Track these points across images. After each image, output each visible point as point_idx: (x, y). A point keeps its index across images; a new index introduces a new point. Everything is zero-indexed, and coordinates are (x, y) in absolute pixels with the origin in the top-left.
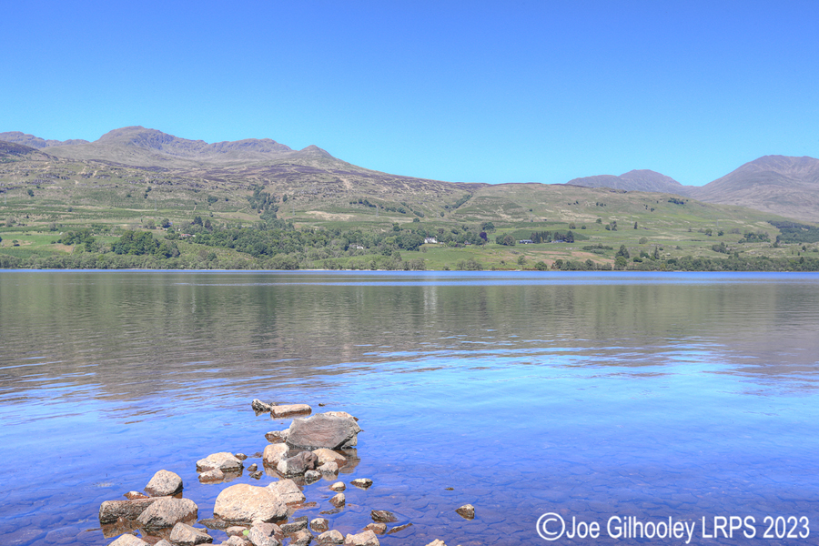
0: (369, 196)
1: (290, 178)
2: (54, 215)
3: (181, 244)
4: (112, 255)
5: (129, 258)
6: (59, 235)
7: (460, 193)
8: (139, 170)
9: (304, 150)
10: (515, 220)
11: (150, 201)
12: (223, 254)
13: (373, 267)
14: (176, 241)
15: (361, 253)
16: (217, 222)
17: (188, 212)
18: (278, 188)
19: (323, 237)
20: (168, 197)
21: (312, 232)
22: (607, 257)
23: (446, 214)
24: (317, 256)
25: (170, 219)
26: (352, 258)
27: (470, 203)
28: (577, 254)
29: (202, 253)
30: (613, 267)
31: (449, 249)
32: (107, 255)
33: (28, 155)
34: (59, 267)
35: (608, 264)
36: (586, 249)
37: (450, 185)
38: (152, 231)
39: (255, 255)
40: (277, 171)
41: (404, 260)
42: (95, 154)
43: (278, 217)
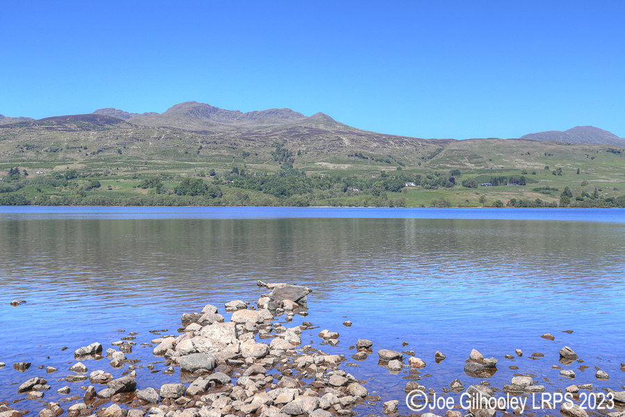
0: (362, 150)
1: (302, 137)
2: (135, 168)
3: (223, 188)
4: (174, 196)
5: (186, 198)
6: (139, 181)
7: (434, 147)
8: (193, 134)
9: (314, 116)
10: (477, 168)
11: (202, 157)
12: (253, 195)
13: (366, 205)
14: (220, 186)
15: (356, 194)
16: (249, 171)
17: (228, 164)
18: (294, 145)
19: (327, 183)
20: (214, 153)
21: (320, 178)
22: (553, 196)
23: (423, 163)
24: (323, 196)
25: (215, 169)
26: (350, 198)
27: (441, 154)
28: (529, 194)
29: (239, 195)
30: (558, 204)
31: (425, 190)
32: (171, 196)
33: (118, 125)
34: (138, 205)
35: (555, 203)
36: (536, 190)
37: (427, 141)
38: (203, 178)
39: (277, 196)
40: (293, 133)
41: (389, 199)
42: (163, 122)
43: (294, 167)
